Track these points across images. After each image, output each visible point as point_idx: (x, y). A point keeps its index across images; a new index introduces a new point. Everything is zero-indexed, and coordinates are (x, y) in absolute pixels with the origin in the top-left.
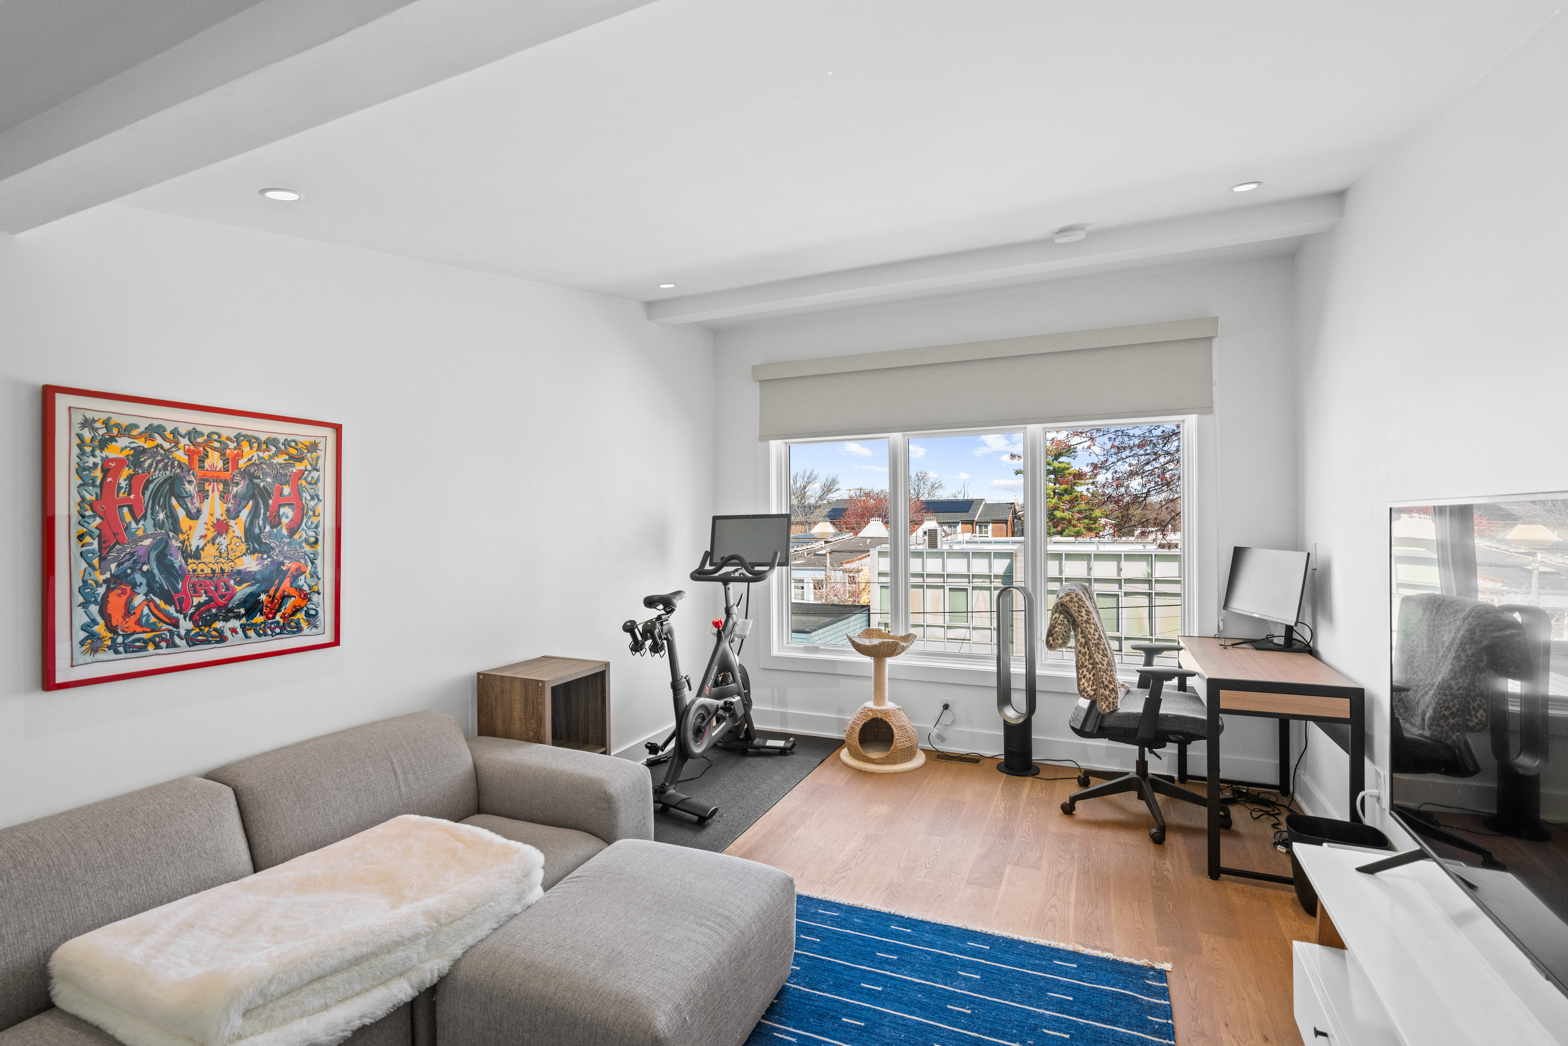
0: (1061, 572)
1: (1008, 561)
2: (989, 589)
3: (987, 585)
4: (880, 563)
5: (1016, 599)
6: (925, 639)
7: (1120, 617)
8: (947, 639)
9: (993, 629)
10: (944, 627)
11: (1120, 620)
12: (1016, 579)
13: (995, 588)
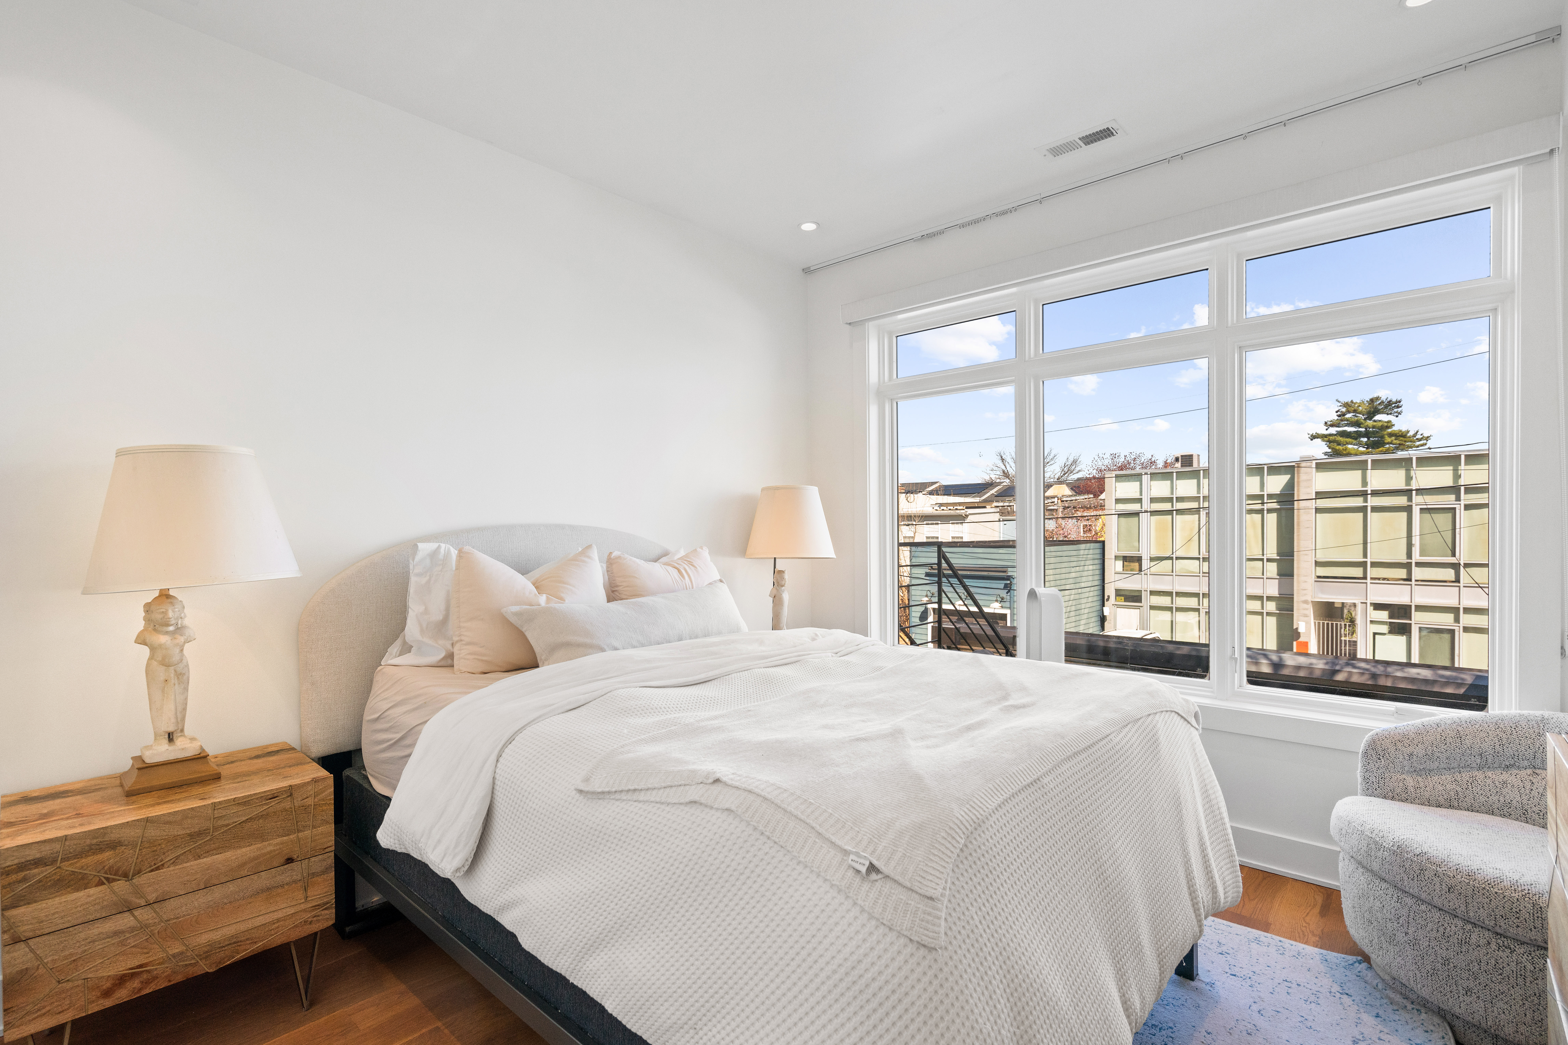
0: (1365, 483)
1: (1286, 478)
2: (1261, 511)
3: (1259, 507)
4: (1117, 489)
5: (1298, 519)
6: (1174, 574)
7: (1458, 526)
8: (1203, 573)
9: (1265, 560)
10: (1198, 559)
11: (1457, 531)
12: (1298, 495)
13: (1270, 511)
